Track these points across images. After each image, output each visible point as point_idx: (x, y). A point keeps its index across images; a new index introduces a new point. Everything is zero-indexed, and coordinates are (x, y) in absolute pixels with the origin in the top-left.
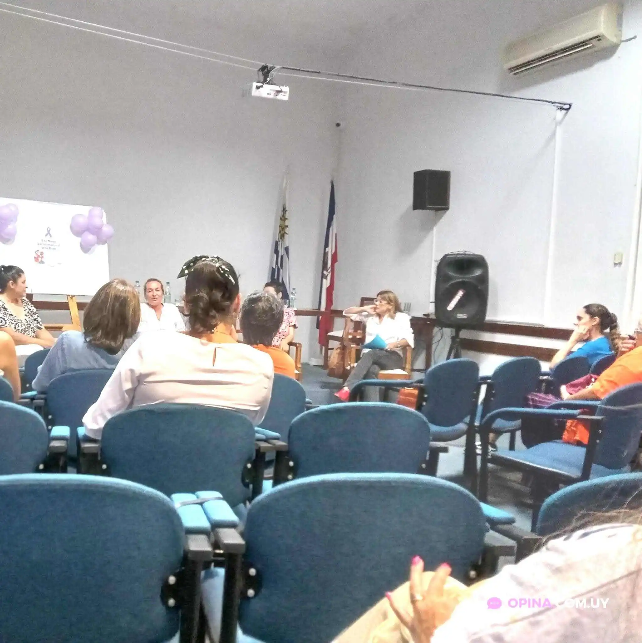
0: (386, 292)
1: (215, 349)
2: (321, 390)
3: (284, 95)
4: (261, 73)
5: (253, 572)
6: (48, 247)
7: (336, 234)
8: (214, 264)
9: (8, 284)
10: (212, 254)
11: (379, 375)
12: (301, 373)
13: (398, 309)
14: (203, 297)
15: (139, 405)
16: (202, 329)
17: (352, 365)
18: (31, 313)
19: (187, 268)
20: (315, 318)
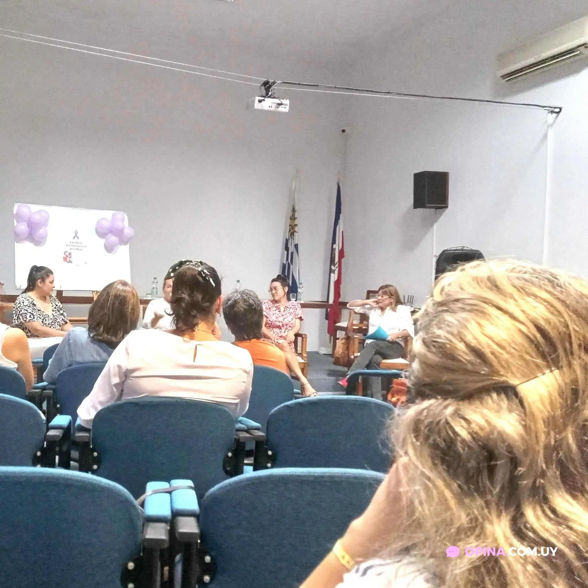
0: (387, 286)
1: (196, 346)
2: (328, 377)
3: (285, 107)
4: (263, 88)
5: (208, 559)
6: (76, 248)
7: (343, 232)
8: (196, 268)
9: (37, 282)
10: (195, 259)
11: (382, 364)
12: (306, 362)
13: (398, 302)
14: (184, 298)
15: (126, 398)
16: (184, 328)
17: (356, 355)
18: (57, 308)
19: (173, 271)
20: (324, 310)
